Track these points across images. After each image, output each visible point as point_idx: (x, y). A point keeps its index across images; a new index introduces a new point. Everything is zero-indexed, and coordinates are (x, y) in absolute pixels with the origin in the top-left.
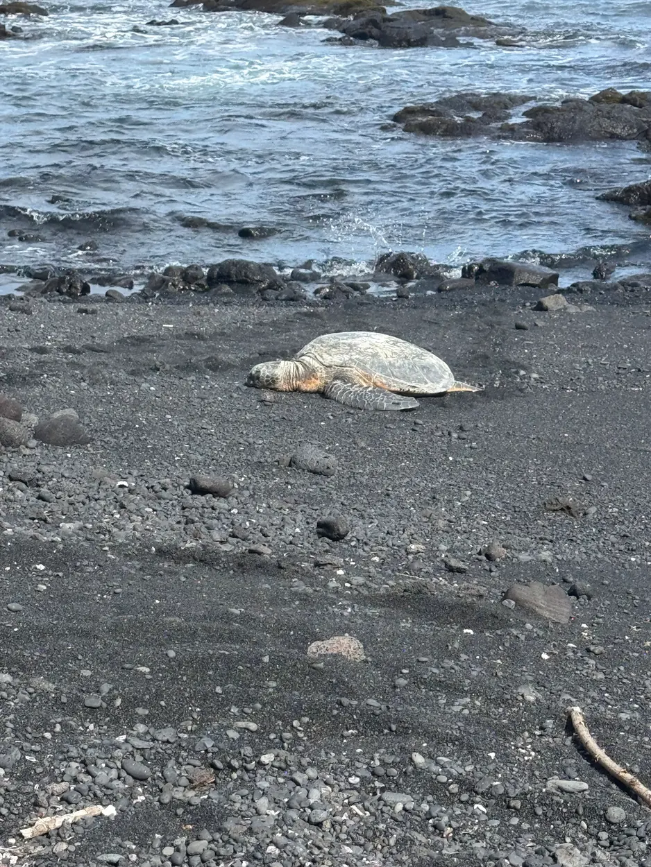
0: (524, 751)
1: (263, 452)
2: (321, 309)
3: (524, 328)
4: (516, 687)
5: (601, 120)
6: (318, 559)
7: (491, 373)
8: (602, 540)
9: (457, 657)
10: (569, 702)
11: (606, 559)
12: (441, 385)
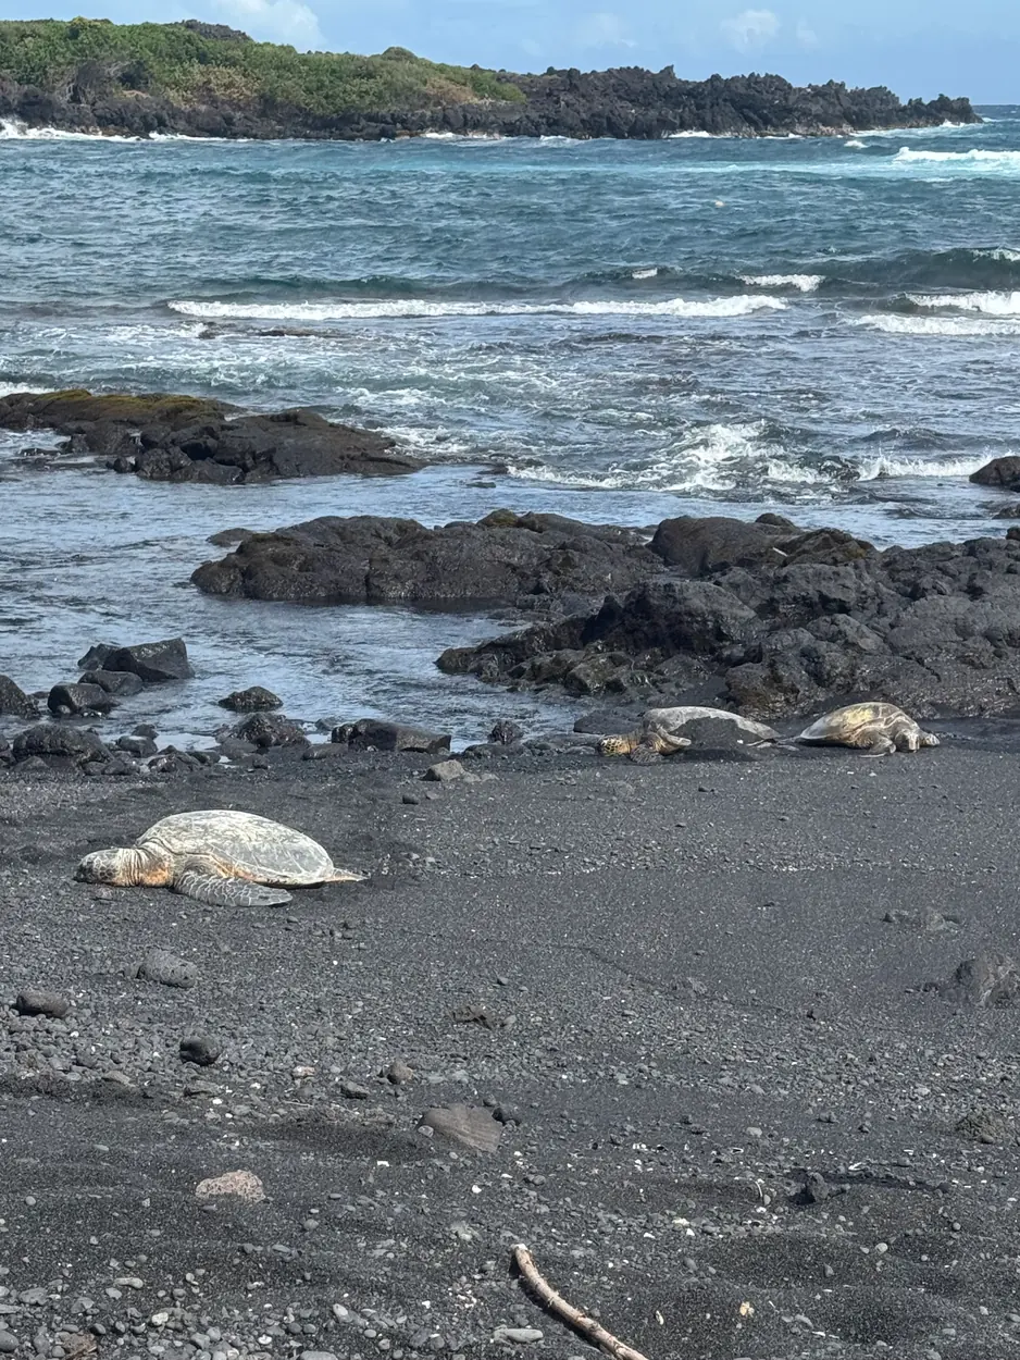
0: (463, 1298)
1: (103, 961)
2: (160, 785)
3: (414, 803)
4: (448, 1225)
5: (494, 548)
6: (190, 1086)
7: (377, 858)
8: (525, 1055)
9: (372, 1195)
10: (512, 1240)
11: (533, 1077)
12: (318, 873)
